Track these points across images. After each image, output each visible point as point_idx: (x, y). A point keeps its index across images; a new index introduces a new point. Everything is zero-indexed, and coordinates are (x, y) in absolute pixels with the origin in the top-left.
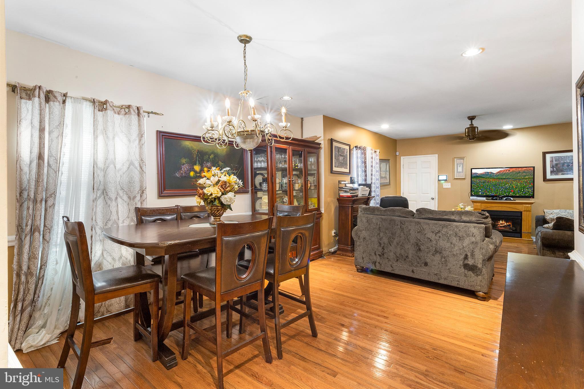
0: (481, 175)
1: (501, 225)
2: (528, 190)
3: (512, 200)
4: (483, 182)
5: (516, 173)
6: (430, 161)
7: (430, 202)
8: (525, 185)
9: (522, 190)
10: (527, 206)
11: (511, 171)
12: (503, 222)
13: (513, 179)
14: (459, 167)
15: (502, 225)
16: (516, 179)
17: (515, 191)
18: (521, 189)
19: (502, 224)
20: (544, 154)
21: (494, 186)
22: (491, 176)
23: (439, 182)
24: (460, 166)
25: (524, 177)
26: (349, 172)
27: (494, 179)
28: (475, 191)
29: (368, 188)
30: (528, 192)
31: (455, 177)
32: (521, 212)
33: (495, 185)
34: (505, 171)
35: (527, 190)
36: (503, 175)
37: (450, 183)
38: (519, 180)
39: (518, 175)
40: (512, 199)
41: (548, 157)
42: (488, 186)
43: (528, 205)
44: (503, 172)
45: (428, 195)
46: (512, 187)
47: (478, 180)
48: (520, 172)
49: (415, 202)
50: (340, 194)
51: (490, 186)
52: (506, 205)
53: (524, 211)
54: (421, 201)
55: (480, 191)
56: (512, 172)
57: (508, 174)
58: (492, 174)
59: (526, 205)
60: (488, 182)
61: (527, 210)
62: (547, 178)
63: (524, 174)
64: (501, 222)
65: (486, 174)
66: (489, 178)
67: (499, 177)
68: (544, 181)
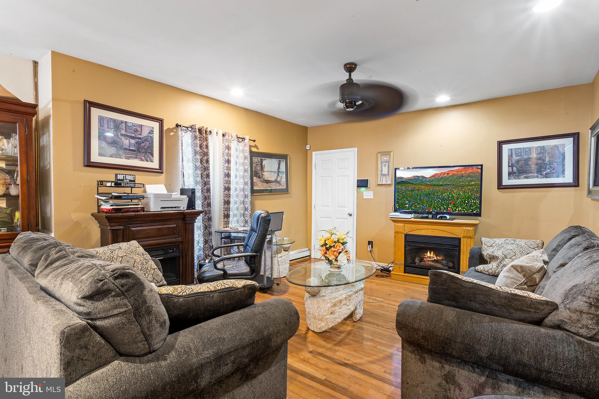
0: (408, 180)
1: (428, 259)
2: (474, 201)
3: (448, 220)
4: (412, 191)
5: (457, 178)
6: (348, 158)
7: (347, 219)
8: (470, 194)
9: (467, 202)
10: (468, 230)
11: (450, 175)
12: (432, 255)
13: (454, 186)
14: (384, 167)
15: (430, 259)
16: (458, 186)
17: (456, 202)
18: (464, 200)
19: (430, 257)
20: (500, 144)
21: (426, 195)
22: (422, 182)
23: (359, 189)
24: (386, 165)
25: (469, 183)
26: (158, 167)
27: (427, 185)
28: (400, 202)
29: (186, 196)
30: (475, 203)
31: (378, 181)
32: (459, 239)
33: (428, 194)
34: (442, 175)
35: (472, 201)
36: (439, 181)
37: (372, 192)
38: (462, 187)
39: (461, 180)
40: (448, 217)
41: (506, 148)
42: (417, 196)
43: (469, 228)
44: (439, 175)
45: (346, 208)
46: (452, 197)
47: (404, 187)
48: (463, 176)
49: (329, 219)
50: (102, 207)
51: (421, 196)
52: (439, 227)
53: (464, 237)
54: (337, 218)
55: (407, 202)
56: (452, 176)
57: (446, 179)
58: (424, 178)
59: (467, 228)
60: (418, 190)
61: (468, 235)
62: (503, 184)
63: (469, 178)
64: (428, 254)
65: (416, 179)
66: (419, 184)
67: (434, 183)
68: (498, 188)
